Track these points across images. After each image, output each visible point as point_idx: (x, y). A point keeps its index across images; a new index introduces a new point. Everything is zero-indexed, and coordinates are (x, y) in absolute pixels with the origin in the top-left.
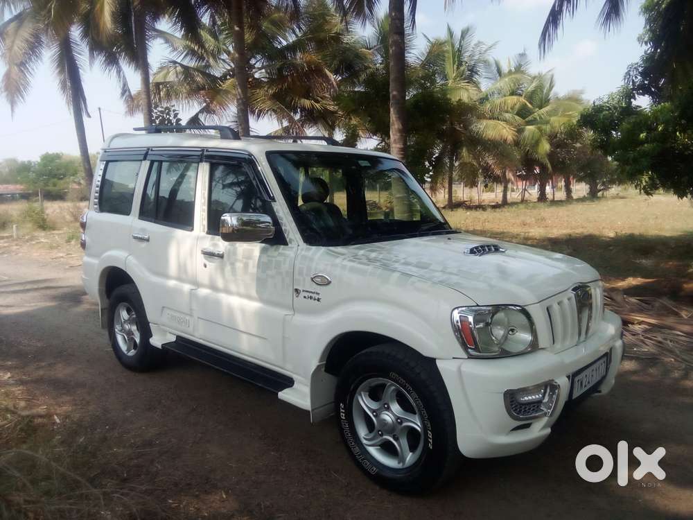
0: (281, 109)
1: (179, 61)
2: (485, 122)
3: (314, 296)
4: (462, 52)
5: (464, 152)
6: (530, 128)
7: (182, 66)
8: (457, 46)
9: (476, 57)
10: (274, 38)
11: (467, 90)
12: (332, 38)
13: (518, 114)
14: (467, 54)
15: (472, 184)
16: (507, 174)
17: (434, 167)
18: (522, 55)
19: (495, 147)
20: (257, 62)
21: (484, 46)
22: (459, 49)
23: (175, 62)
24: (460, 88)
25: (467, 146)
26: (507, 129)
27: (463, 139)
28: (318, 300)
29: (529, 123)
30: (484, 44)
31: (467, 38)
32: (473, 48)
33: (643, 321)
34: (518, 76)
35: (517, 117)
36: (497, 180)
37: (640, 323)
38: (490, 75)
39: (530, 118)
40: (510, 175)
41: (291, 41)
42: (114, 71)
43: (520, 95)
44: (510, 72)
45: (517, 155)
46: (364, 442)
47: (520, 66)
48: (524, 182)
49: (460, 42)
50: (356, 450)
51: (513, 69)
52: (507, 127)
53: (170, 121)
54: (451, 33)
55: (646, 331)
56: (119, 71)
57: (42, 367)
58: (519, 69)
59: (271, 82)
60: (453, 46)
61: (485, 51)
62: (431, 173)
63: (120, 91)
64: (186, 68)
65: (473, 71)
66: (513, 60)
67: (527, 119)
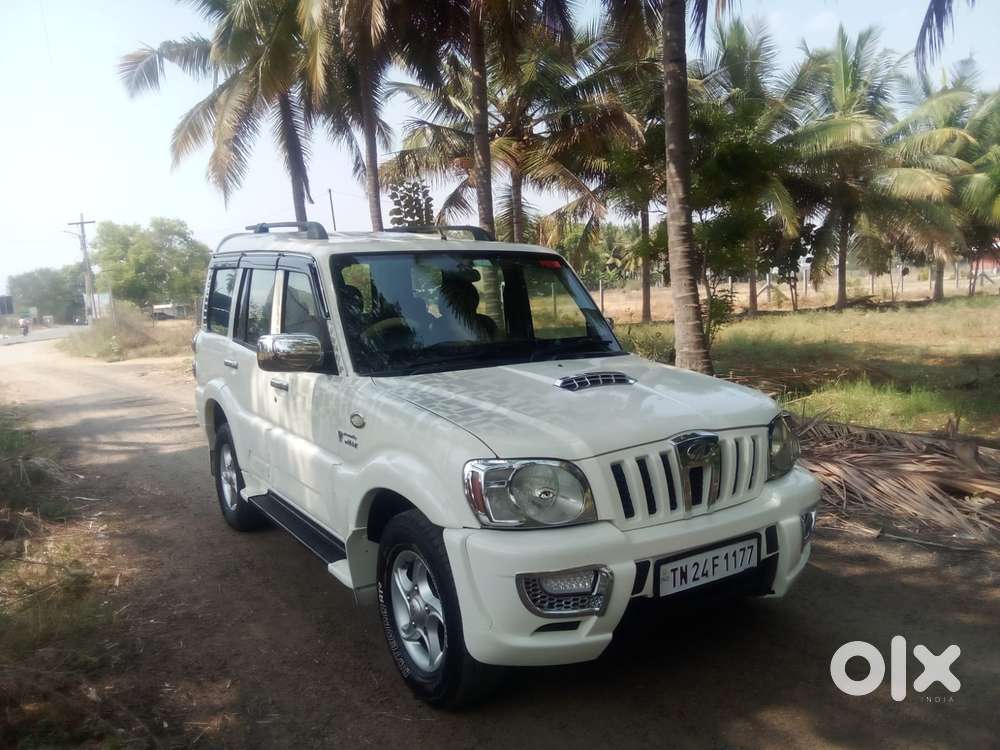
0: (565, 176)
1: (430, 121)
2: (896, 172)
3: (352, 440)
4: (860, 67)
5: (863, 220)
6: (980, 177)
7: (432, 126)
8: (852, 58)
9: (884, 72)
10: (560, 76)
11: (861, 124)
12: (644, 67)
13: (959, 156)
14: (868, 70)
15: (880, 268)
16: (935, 250)
17: (814, 245)
18: (967, 63)
19: (915, 209)
20: (536, 111)
21: (895, 55)
22: (854, 63)
23: (422, 123)
24: (849, 124)
25: (866, 211)
26: (933, 179)
27: (861, 200)
28: (356, 446)
29: (979, 169)
30: (893, 52)
31: (868, 45)
32: (877, 60)
33: (987, 492)
34: (959, 95)
35: (956, 160)
36: (920, 260)
37: (983, 495)
38: (909, 98)
39: (981, 160)
40: (940, 253)
41: (583, 77)
42: (344, 141)
43: (962, 126)
44: (945, 90)
45: (956, 220)
46: (403, 634)
47: (963, 78)
48: (975, 264)
49: (857, 52)
50: (394, 644)
51: (950, 86)
52: (933, 177)
53: (417, 200)
54: (843, 39)
55: (986, 508)
56: (351, 140)
57: (146, 520)
58: (960, 84)
59: (554, 136)
60: (845, 58)
61: (899, 62)
62: (809, 256)
63: (352, 166)
64: (436, 129)
65: (878, 94)
66: (951, 72)
67: (975, 163)
